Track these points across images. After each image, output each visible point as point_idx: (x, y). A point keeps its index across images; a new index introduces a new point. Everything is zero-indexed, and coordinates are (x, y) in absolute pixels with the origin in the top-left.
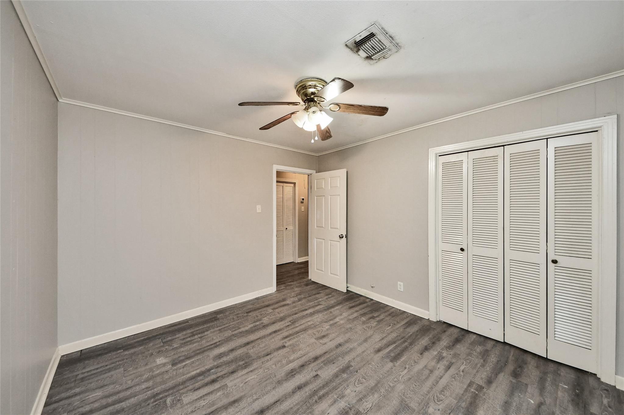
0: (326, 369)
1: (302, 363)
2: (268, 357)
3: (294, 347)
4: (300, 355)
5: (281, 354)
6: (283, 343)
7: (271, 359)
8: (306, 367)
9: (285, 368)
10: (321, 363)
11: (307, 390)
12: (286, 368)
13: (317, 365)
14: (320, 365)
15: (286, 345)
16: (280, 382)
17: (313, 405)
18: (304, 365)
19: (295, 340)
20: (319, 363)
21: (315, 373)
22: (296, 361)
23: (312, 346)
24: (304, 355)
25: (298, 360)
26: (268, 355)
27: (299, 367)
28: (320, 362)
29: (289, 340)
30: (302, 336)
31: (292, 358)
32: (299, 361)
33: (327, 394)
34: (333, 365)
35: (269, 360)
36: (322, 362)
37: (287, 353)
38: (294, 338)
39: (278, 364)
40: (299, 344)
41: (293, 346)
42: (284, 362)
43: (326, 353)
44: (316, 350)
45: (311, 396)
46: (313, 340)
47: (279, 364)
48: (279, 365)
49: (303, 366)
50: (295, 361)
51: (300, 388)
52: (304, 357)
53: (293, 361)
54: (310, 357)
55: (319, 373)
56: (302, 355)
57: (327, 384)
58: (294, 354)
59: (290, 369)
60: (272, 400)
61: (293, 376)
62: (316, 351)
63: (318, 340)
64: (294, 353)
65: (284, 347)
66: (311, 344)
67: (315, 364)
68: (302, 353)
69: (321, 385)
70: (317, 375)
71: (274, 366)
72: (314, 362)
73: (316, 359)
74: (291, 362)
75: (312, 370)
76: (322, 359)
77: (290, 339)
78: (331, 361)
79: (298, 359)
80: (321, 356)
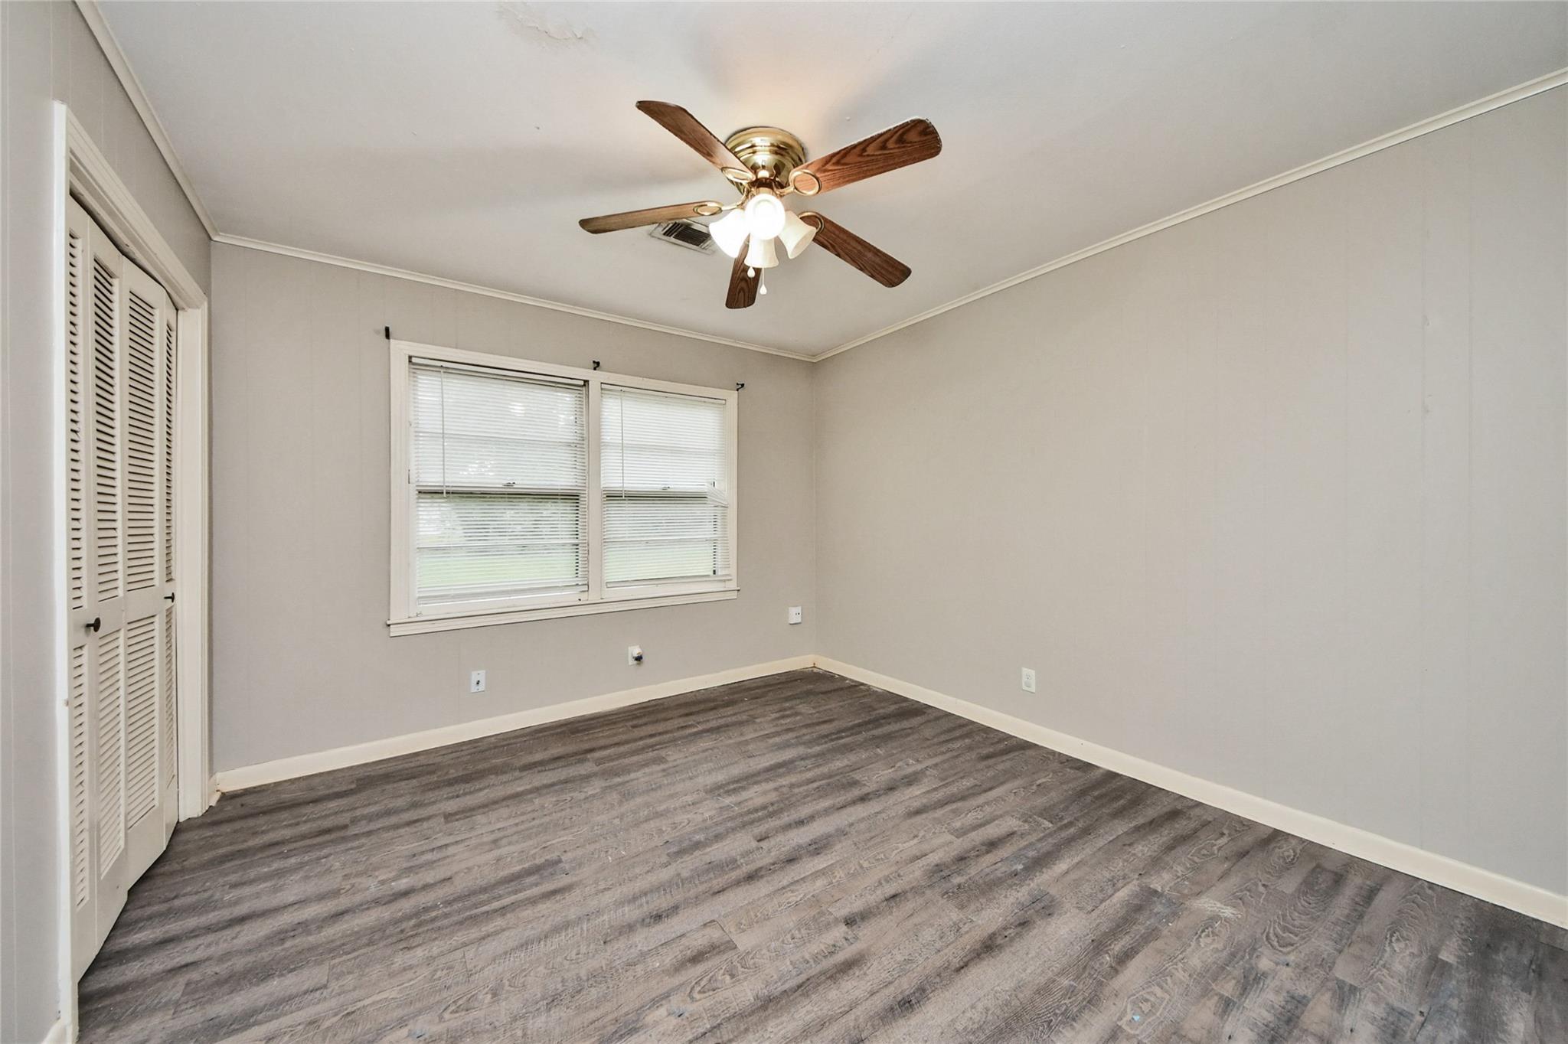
0: (734, 851)
1: (793, 868)
2: (890, 889)
3: (815, 920)
4: (797, 890)
5: (854, 896)
6: (856, 938)
7: (880, 883)
8: (782, 857)
9: (834, 858)
10: (742, 864)
11: (786, 818)
12: (832, 858)
13: (753, 861)
14: (746, 859)
15: (843, 928)
16: (842, 833)
17: (778, 802)
18: (787, 861)
19: (815, 947)
20: (747, 865)
21: (764, 844)
22: (807, 874)
23: (756, 916)
24: (784, 888)
25: (802, 876)
26: (894, 896)
27: (801, 859)
28: (744, 869)
29: (833, 950)
30: (786, 966)
31: (820, 883)
32: (800, 873)
33: (749, 812)
34: (713, 860)
35: (883, 882)
36: (739, 867)
37: (836, 899)
38: (816, 959)
39: (856, 869)
40: (799, 930)
41: (819, 924)
42: (840, 874)
43: (719, 892)
44: (746, 902)
45: (781, 811)
46: (744, 942)
47: (853, 869)
48: (853, 867)
49: (791, 860)
50: (810, 872)
51: (801, 823)
52: (785, 882)
53: (817, 875)
54: (768, 882)
55: (754, 844)
56: (792, 888)
57: (744, 826)
58: (815, 893)
59: (821, 855)
60: (850, 810)
61: (814, 842)
62: (745, 899)
63: (728, 942)
64: (813, 896)
65: (850, 922)
66: (757, 922)
67: (759, 864)
68: (790, 894)
69: (756, 824)
70: (759, 841)
71: (866, 865)
72: (761, 868)
73: (751, 877)
74: (822, 873)
75: (769, 851)
76: (734, 875)
77: (832, 953)
78: (714, 868)
79: (802, 879)
80: (738, 883)
